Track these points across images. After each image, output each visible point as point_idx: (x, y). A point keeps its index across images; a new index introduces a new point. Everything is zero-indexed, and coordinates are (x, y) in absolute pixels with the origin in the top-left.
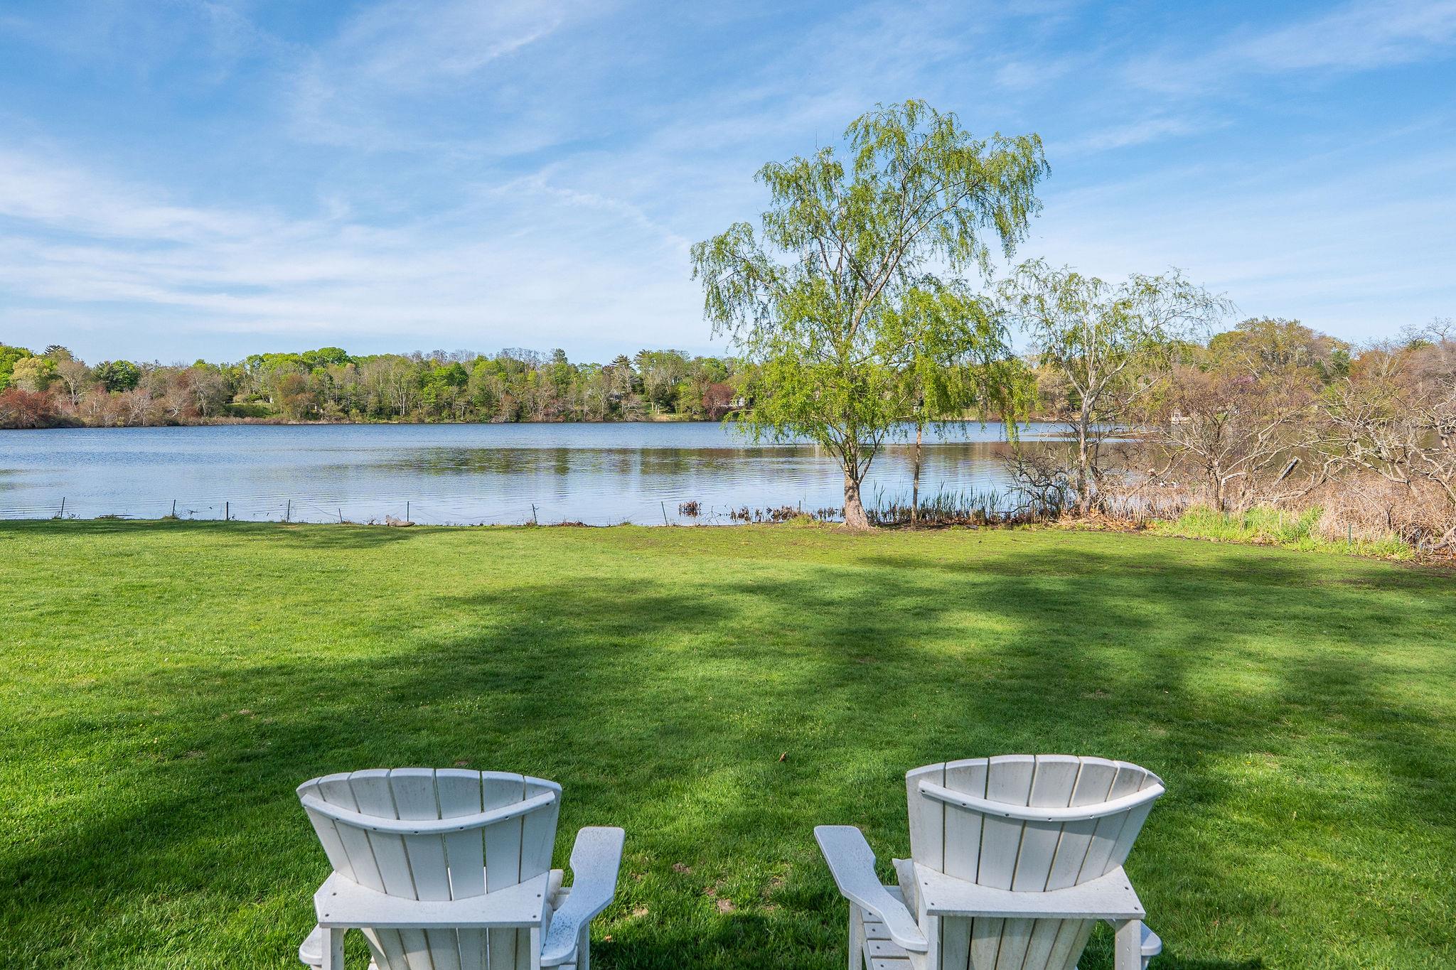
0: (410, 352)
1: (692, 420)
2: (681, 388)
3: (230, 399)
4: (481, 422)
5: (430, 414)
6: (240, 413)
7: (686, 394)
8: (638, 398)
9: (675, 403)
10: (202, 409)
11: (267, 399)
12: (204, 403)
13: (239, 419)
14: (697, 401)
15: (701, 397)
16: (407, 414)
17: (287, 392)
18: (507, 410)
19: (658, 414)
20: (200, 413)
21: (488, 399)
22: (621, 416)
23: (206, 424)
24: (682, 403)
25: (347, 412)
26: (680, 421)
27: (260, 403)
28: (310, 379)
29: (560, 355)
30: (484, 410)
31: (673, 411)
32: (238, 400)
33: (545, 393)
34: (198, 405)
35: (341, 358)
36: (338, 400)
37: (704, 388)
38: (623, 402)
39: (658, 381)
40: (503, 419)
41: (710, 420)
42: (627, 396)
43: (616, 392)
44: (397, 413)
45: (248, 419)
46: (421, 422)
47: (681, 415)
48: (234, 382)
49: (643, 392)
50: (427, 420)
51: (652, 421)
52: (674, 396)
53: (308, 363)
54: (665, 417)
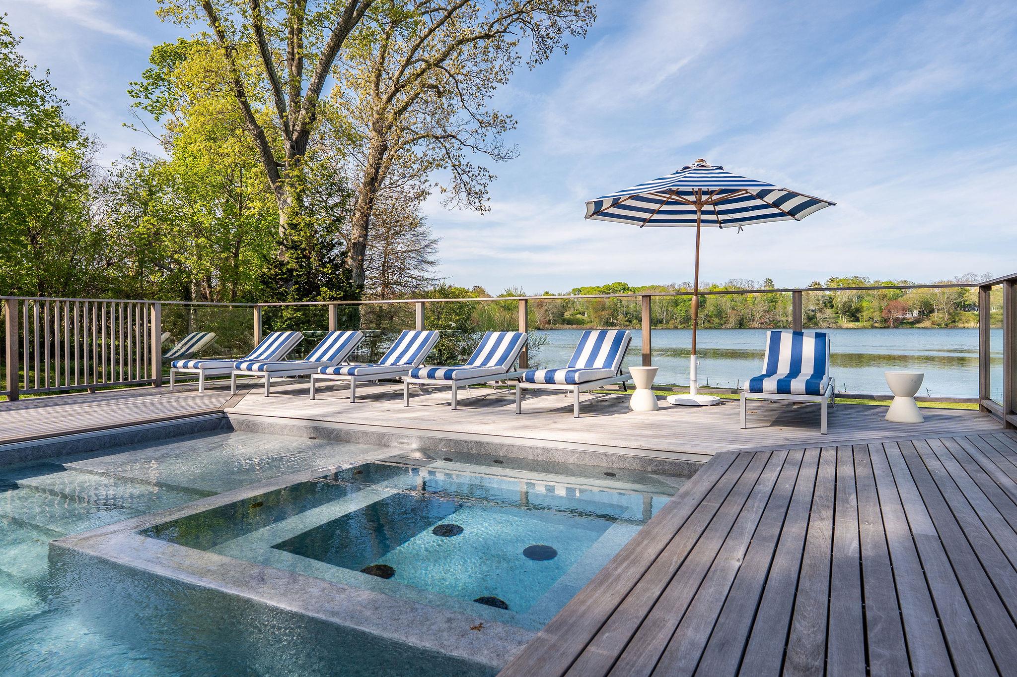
0: (667, 283)
1: (873, 327)
2: (865, 304)
3: (563, 315)
4: (715, 328)
5: (681, 323)
6: (570, 322)
7: (868, 309)
8: (829, 312)
9: (859, 315)
10: (550, 321)
11: (583, 314)
12: (551, 316)
13: (570, 326)
14: (878, 313)
15: (881, 310)
16: (667, 322)
17: (596, 311)
18: (733, 321)
19: (845, 322)
20: (549, 322)
21: (720, 313)
22: (816, 324)
23: (552, 329)
24: (865, 314)
25: (630, 322)
26: (864, 328)
27: (579, 316)
28: (608, 302)
29: (769, 282)
30: (717, 320)
31: (857, 320)
32: (567, 315)
33: (760, 309)
34: (548, 319)
35: (625, 288)
36: (626, 314)
37: (884, 304)
38: (818, 315)
39: (844, 299)
40: (729, 326)
41: (888, 327)
42: (821, 310)
43: (812, 308)
44: (661, 322)
45: (574, 326)
46: (676, 328)
47: (865, 324)
48: (566, 304)
49: (832, 307)
50: (680, 327)
51: (841, 328)
52: (859, 310)
53: (608, 290)
54: (851, 325)
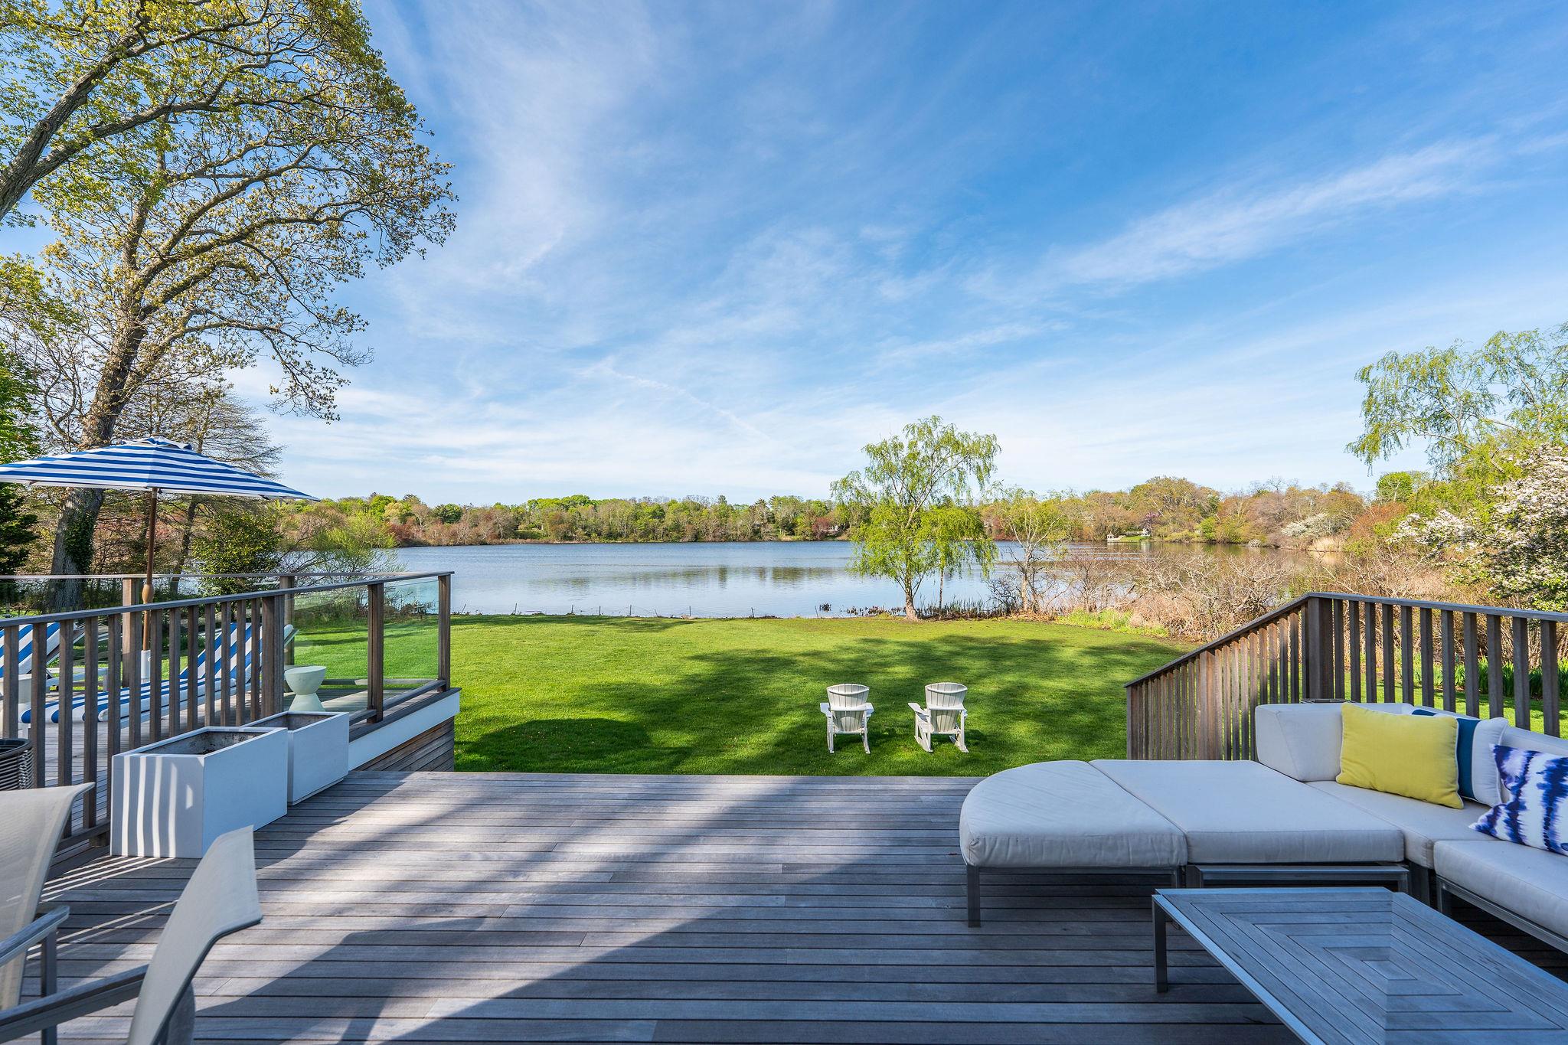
0: (627, 497)
1: (805, 540)
2: (799, 520)
3: (517, 528)
4: (673, 541)
5: (641, 536)
6: (523, 536)
7: (801, 524)
8: (771, 526)
9: (794, 530)
10: (499, 535)
11: (540, 527)
12: (501, 530)
13: (523, 540)
14: (808, 528)
15: (811, 525)
16: (627, 536)
17: (553, 523)
18: (689, 536)
19: (784, 536)
20: (499, 536)
21: (677, 527)
22: (761, 538)
23: (502, 544)
24: (799, 529)
25: (589, 535)
26: (798, 541)
27: (535, 530)
28: (566, 515)
29: (722, 499)
30: (675, 534)
31: (793, 534)
32: (521, 528)
33: (713, 523)
34: (497, 532)
35: (585, 501)
36: (584, 528)
37: (813, 520)
38: (762, 529)
39: (783, 516)
40: (686, 539)
41: (816, 540)
42: (764, 525)
43: (757, 523)
44: (621, 536)
45: (528, 540)
46: (636, 542)
47: (798, 537)
48: (520, 516)
49: (774, 522)
50: (640, 540)
51: (780, 541)
52: (794, 525)
53: (565, 505)
54: (789, 538)
